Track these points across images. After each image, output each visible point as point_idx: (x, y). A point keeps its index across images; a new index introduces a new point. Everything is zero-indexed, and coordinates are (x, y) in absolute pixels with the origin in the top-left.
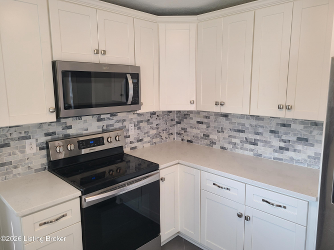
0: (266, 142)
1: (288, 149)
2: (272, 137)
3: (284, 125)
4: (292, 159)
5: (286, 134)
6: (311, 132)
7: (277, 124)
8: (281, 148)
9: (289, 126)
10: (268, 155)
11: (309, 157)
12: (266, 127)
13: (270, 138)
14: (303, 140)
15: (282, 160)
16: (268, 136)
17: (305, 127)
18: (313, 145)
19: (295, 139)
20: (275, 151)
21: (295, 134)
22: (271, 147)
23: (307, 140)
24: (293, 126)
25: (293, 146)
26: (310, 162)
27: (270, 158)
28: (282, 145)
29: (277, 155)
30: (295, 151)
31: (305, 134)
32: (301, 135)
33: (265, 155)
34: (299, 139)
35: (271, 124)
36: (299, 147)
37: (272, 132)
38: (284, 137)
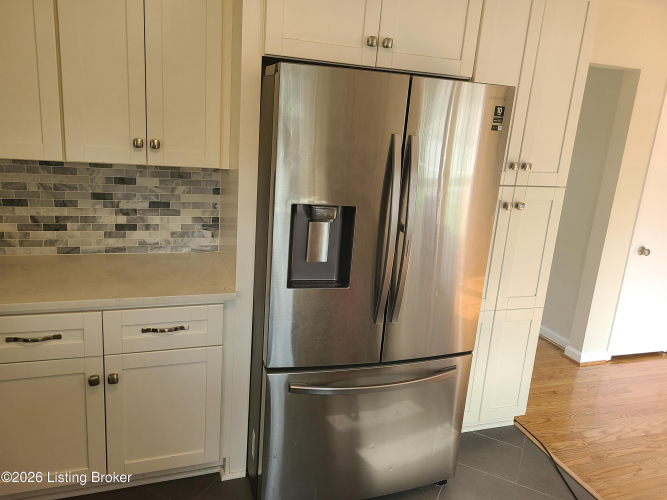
0: (85, 219)
1: (133, 228)
2: (98, 207)
3: (121, 181)
4: (143, 244)
5: (128, 197)
6: (173, 190)
7: (108, 180)
8: (119, 227)
9: (132, 181)
10: (94, 247)
11: (173, 234)
12: (82, 188)
13: (95, 210)
14: (160, 206)
15: (122, 249)
16: (87, 207)
17: (161, 182)
18: (177, 213)
19: (146, 205)
20: (108, 235)
21: (145, 197)
22: (98, 227)
23: (167, 205)
24: (140, 181)
25: (142, 220)
26: (175, 242)
27: (99, 251)
28: (122, 220)
29: (112, 242)
30: (147, 227)
31: (162, 194)
32: (157, 196)
33: (88, 247)
34: (153, 205)
35: (92, 180)
36: (154, 219)
37: (96, 196)
38: (124, 205)
